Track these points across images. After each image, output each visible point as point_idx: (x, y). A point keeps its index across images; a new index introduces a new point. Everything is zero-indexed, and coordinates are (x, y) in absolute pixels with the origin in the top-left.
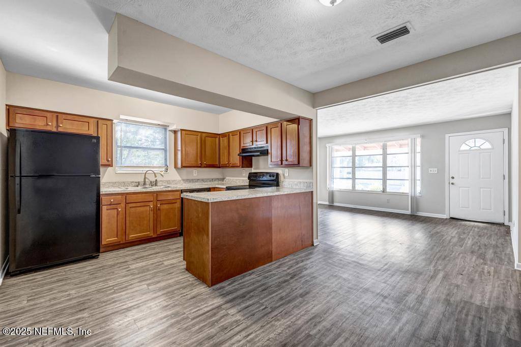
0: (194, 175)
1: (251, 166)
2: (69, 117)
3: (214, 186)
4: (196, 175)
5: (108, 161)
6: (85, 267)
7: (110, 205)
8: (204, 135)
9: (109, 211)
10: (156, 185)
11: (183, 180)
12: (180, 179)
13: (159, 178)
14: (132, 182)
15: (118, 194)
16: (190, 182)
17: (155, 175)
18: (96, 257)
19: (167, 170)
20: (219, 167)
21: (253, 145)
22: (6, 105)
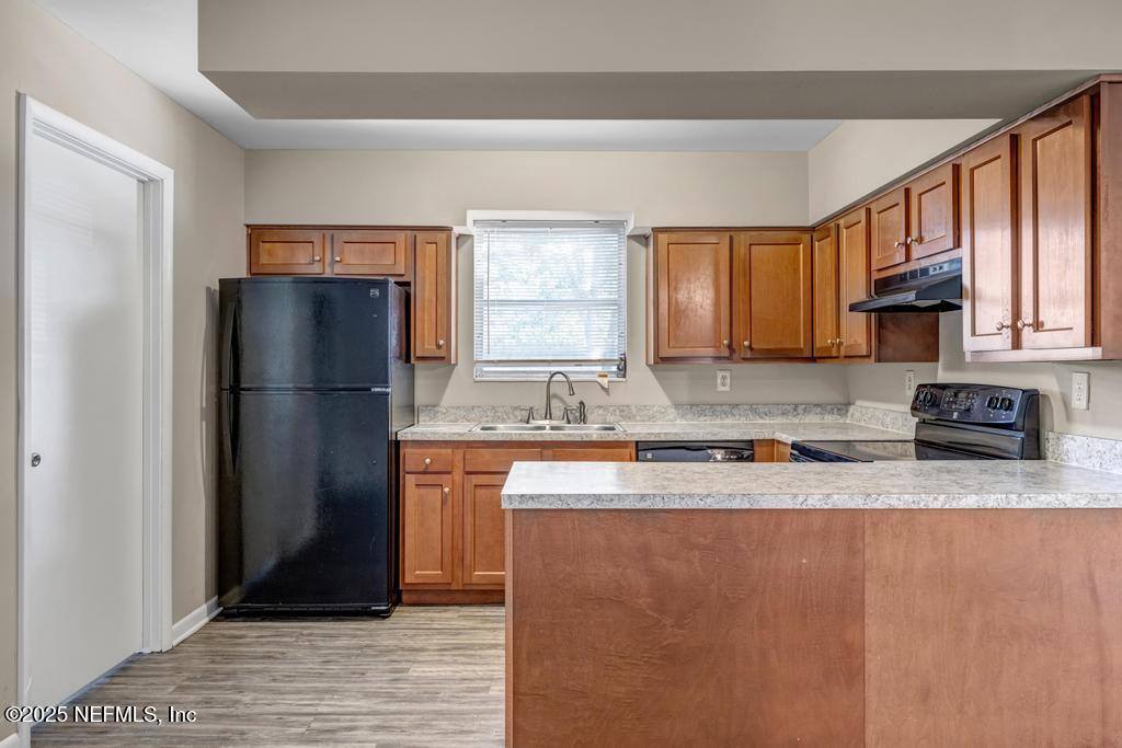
0: (720, 388)
1: (931, 354)
2: (355, 236)
3: (768, 436)
4: (727, 389)
5: (439, 347)
6: (337, 637)
7: (425, 473)
8: (742, 238)
9: (423, 491)
10: (583, 419)
11: (677, 406)
12: (669, 403)
13: (593, 399)
14: (516, 408)
15: (446, 444)
16: (702, 413)
17: (571, 388)
18: (382, 615)
19: (623, 370)
20: (813, 359)
21: (908, 259)
22: (248, 226)
